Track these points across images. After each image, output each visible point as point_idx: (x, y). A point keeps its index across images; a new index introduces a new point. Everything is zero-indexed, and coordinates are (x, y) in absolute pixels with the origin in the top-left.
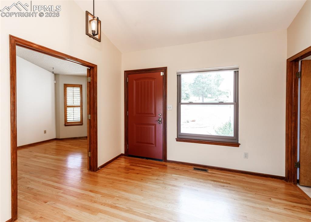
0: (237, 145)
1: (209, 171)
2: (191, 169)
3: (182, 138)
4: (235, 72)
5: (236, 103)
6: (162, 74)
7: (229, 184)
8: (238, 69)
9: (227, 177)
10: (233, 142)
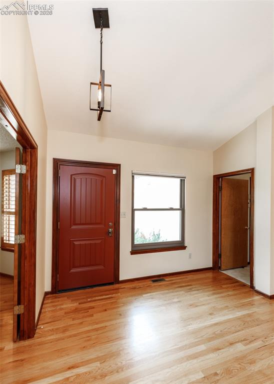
0: (184, 248)
1: (166, 280)
2: (149, 282)
3: (137, 250)
4: (181, 180)
5: (182, 209)
6: (114, 172)
7: (191, 285)
8: (185, 178)
9: (184, 280)
10: (179, 246)
